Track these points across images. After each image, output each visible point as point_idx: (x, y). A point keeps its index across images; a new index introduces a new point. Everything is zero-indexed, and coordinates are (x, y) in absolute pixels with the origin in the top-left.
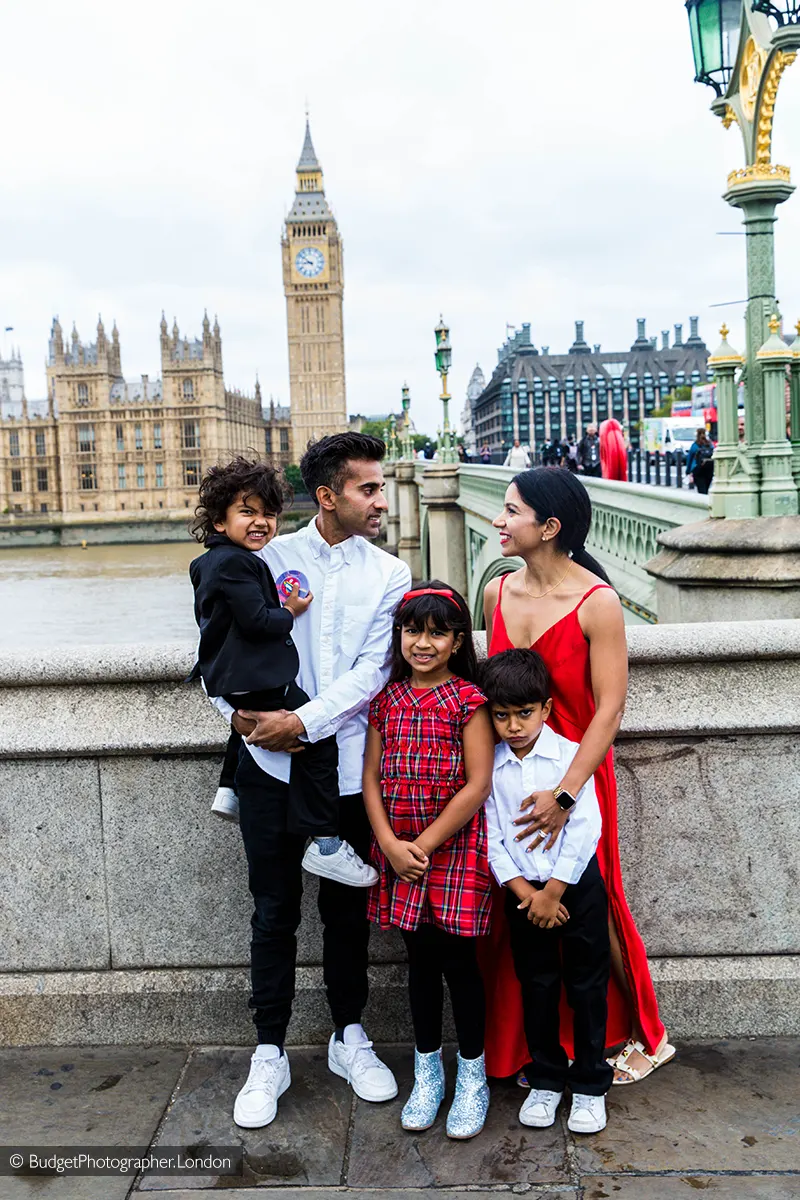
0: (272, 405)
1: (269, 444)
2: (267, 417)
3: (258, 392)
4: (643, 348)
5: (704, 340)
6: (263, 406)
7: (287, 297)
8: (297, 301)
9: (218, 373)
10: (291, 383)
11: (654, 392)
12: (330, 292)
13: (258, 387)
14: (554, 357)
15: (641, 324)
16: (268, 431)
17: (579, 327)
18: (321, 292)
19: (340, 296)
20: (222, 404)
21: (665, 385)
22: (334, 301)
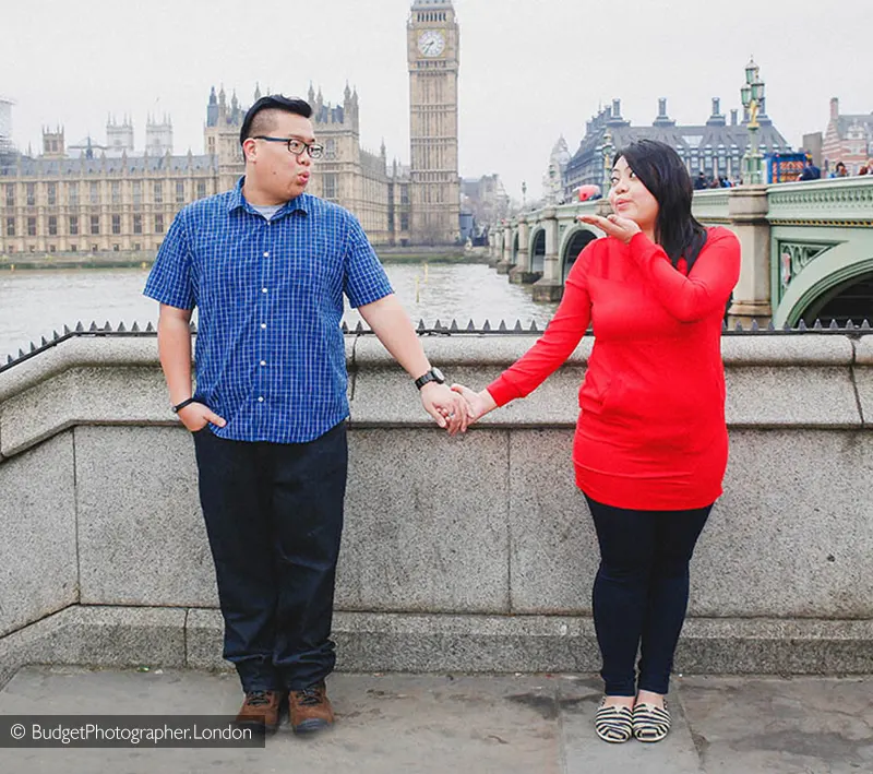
0: (395, 163)
1: (391, 197)
2: (390, 174)
3: (383, 153)
4: (716, 122)
5: (770, 118)
6: (387, 164)
7: (411, 72)
8: (419, 75)
9: (356, 134)
10: (412, 146)
11: (726, 161)
12: (448, 68)
13: (383, 149)
14: (639, 128)
15: (716, 103)
16: (391, 186)
17: (662, 104)
18: (440, 68)
19: (455, 72)
20: (357, 162)
21: (735, 155)
22: (450, 77)
